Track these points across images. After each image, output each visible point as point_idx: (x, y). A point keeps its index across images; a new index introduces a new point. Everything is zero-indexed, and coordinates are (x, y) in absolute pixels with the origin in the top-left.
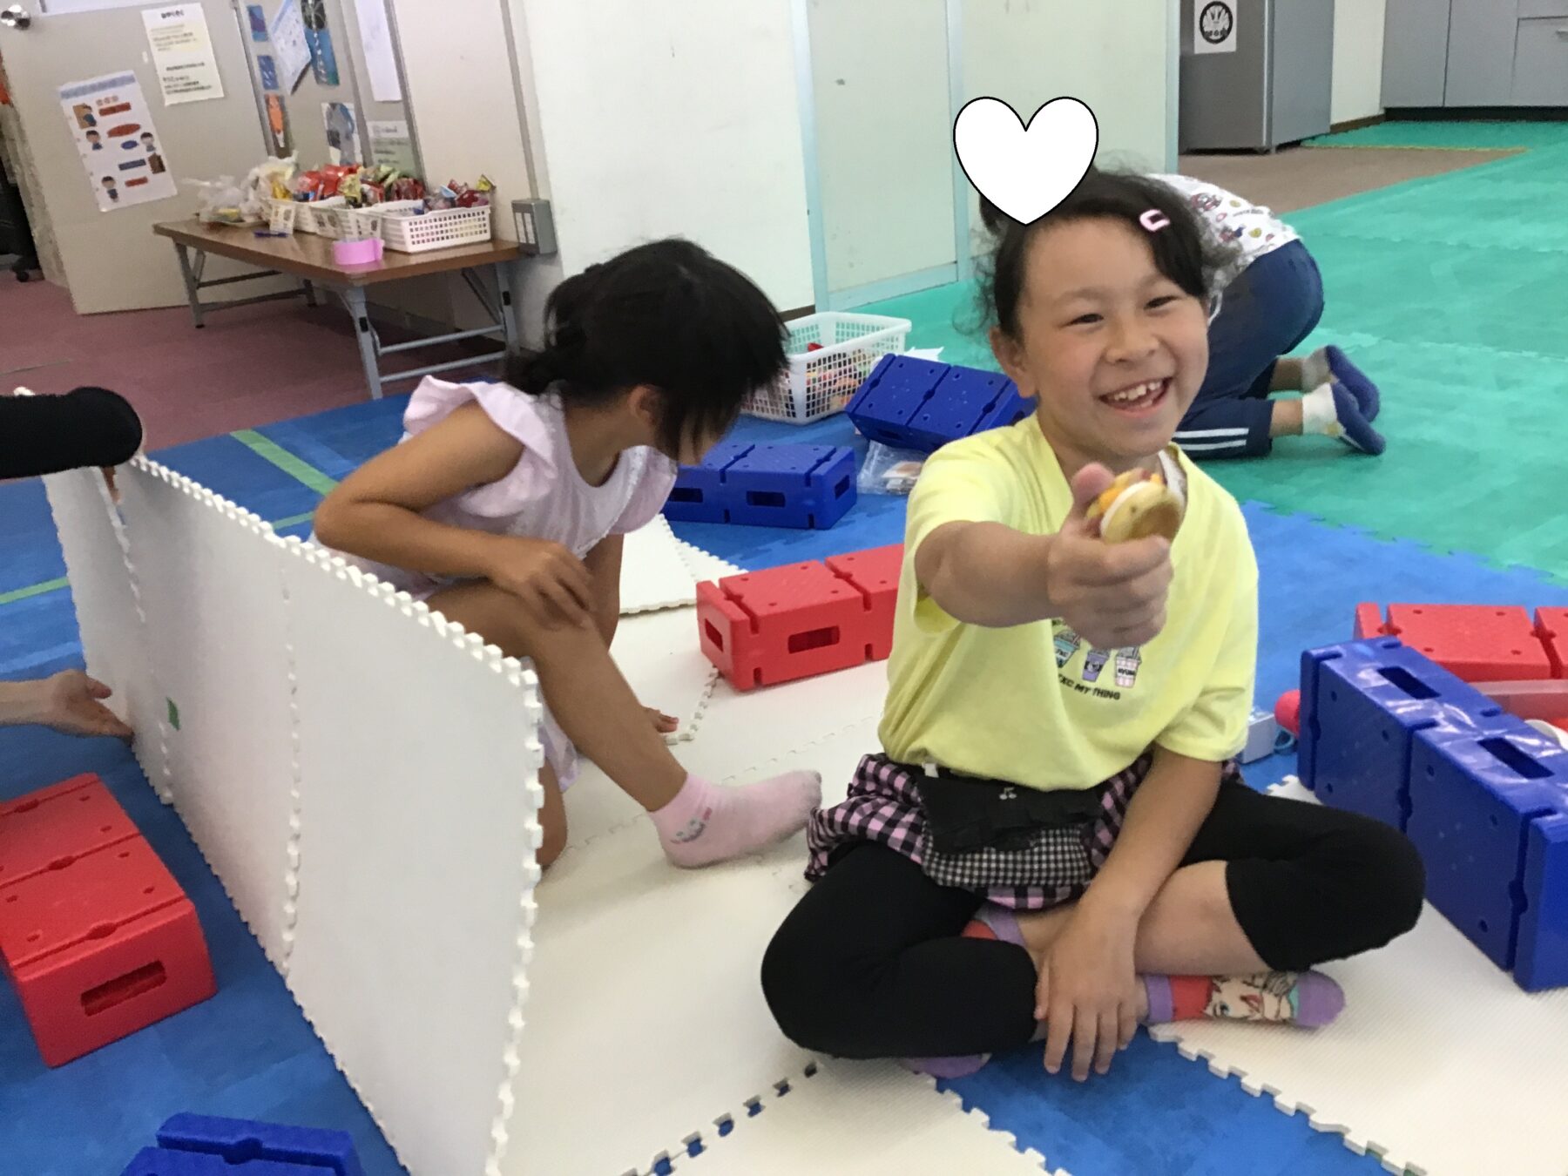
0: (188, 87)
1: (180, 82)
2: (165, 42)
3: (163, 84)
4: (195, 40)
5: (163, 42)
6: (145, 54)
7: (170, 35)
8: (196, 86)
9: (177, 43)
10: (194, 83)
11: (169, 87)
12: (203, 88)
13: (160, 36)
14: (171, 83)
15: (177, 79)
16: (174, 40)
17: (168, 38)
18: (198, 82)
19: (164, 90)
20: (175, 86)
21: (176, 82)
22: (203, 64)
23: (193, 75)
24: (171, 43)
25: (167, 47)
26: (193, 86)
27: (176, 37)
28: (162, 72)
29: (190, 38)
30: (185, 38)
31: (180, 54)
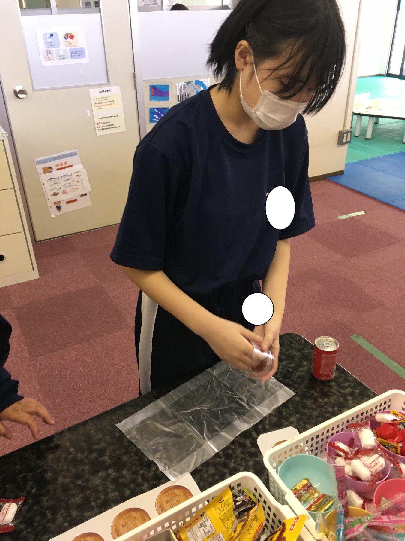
0: (109, 127)
1: (105, 125)
2: (100, 104)
3: (96, 126)
4: (115, 104)
5: (99, 105)
6: (88, 111)
7: (103, 101)
8: (113, 126)
9: (106, 105)
10: (112, 125)
11: (100, 127)
12: (115, 127)
13: (98, 102)
14: (101, 125)
15: (104, 123)
16: (104, 104)
17: (102, 103)
18: (114, 125)
19: (97, 129)
20: (102, 126)
21: (103, 125)
22: (118, 116)
23: (112, 121)
24: (103, 106)
25: (100, 107)
26: (111, 126)
27: (106, 102)
28: (97, 120)
29: (112, 103)
30: (110, 103)
31: (106, 111)
